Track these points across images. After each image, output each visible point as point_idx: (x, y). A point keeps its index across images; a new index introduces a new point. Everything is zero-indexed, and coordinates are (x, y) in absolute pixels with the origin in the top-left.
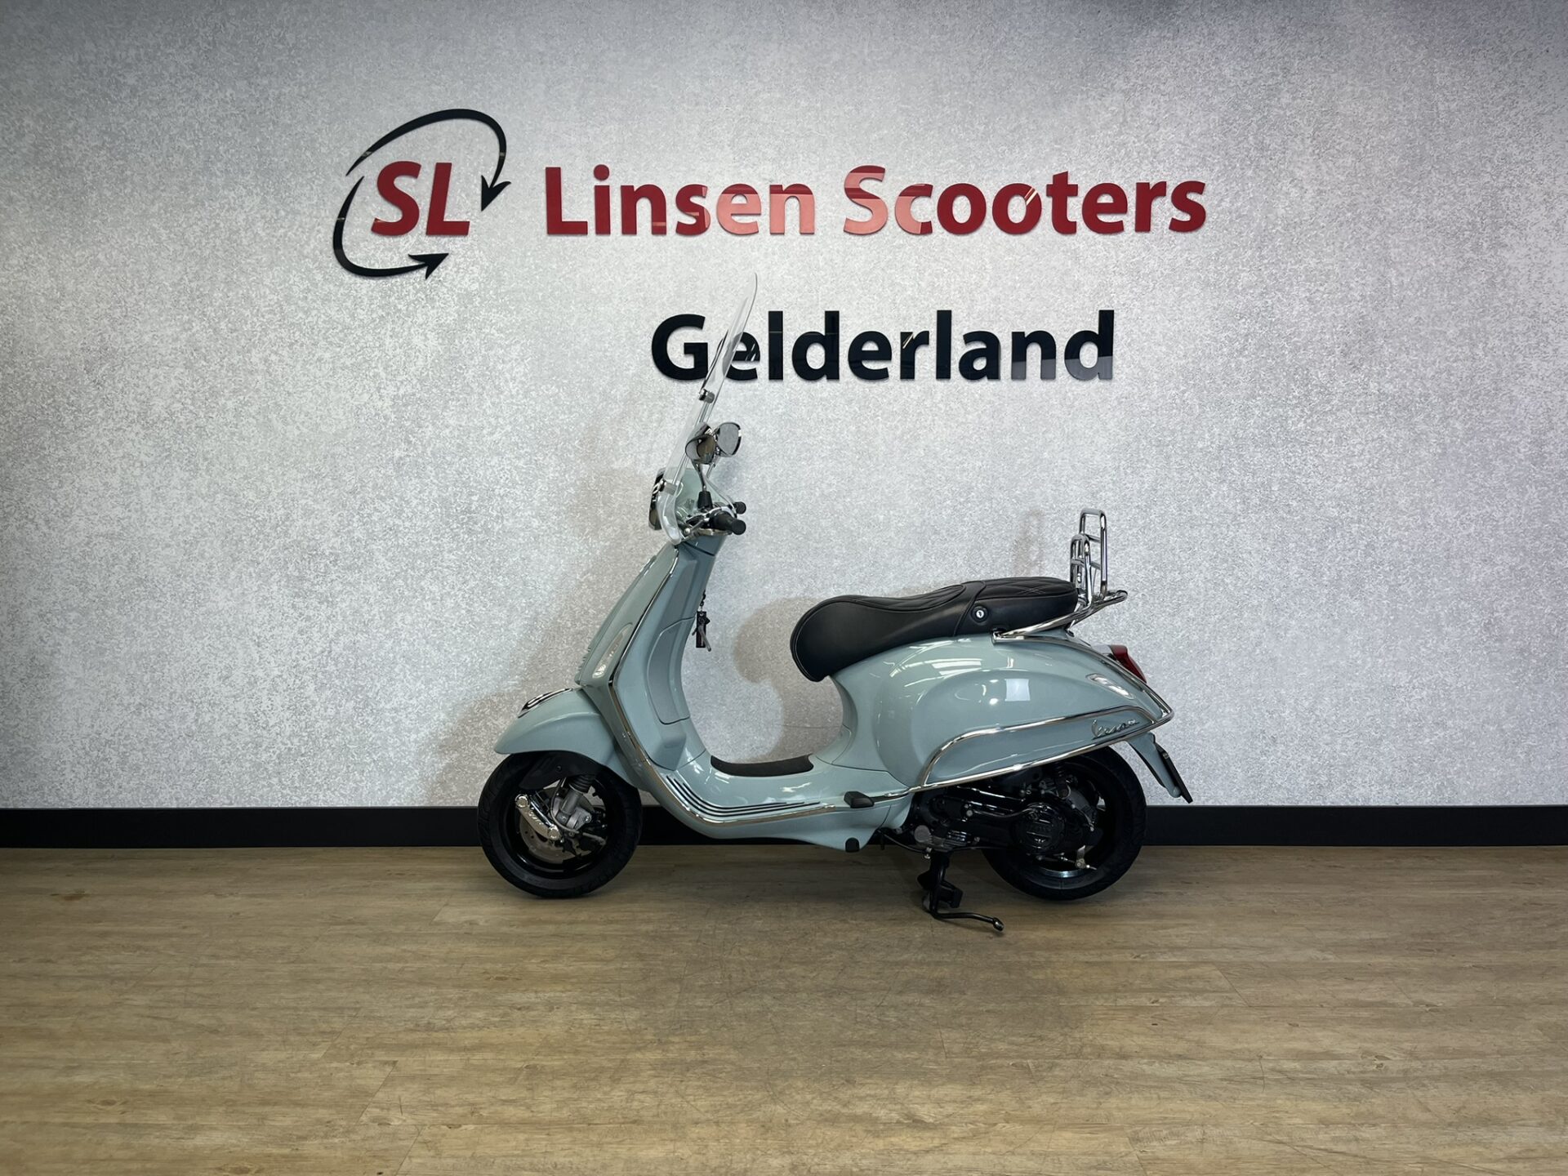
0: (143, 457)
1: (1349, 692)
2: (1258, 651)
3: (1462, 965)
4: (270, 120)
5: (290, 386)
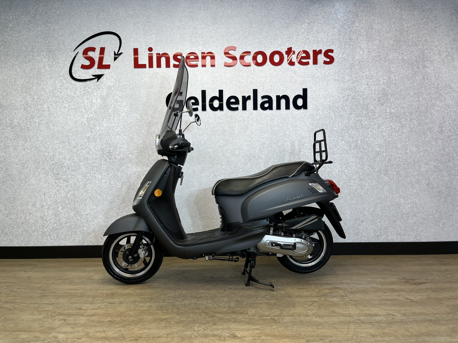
0: (11, 137)
1: (385, 206)
2: (356, 193)
3: (422, 288)
4: (51, 36)
5: (55, 115)
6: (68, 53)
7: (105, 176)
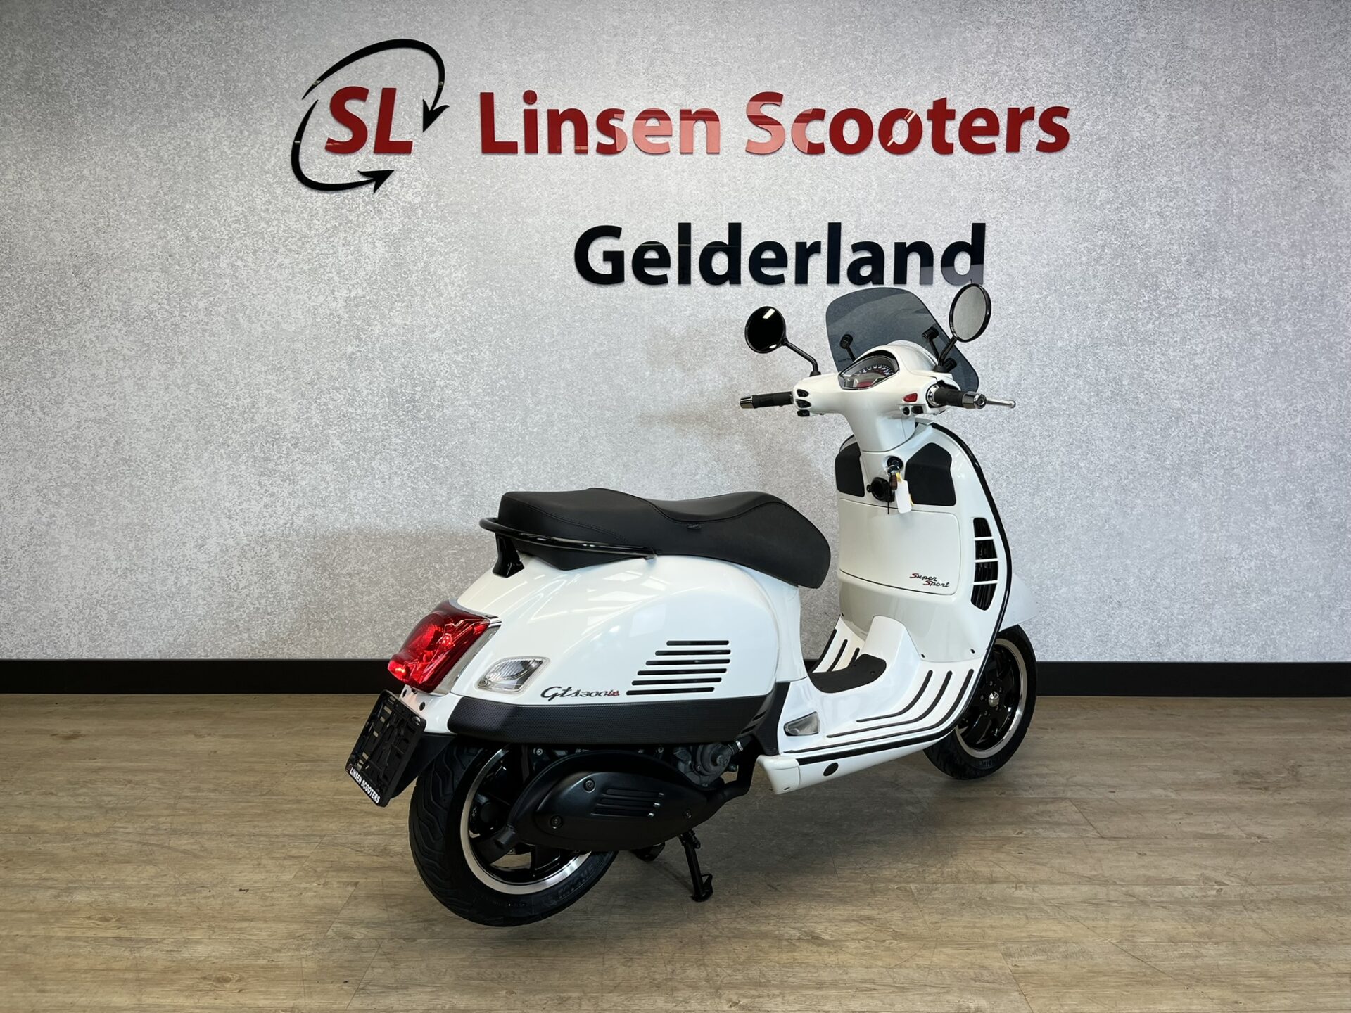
0: (125, 351)
1: (1186, 563)
3: (1286, 801)
4: (234, 49)
5: (254, 289)
6: (287, 102)
7: (400, 469)
